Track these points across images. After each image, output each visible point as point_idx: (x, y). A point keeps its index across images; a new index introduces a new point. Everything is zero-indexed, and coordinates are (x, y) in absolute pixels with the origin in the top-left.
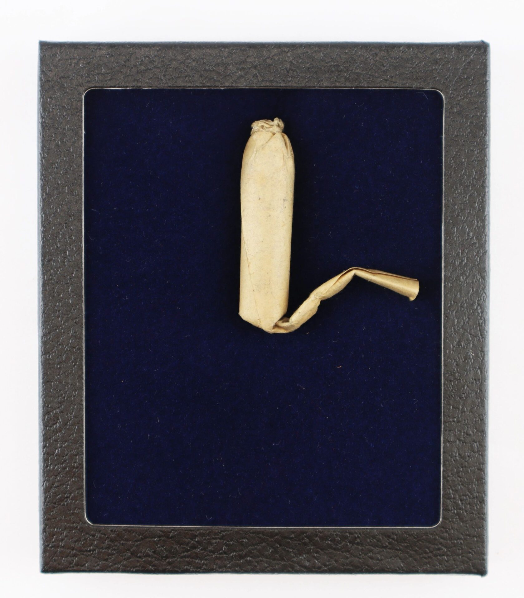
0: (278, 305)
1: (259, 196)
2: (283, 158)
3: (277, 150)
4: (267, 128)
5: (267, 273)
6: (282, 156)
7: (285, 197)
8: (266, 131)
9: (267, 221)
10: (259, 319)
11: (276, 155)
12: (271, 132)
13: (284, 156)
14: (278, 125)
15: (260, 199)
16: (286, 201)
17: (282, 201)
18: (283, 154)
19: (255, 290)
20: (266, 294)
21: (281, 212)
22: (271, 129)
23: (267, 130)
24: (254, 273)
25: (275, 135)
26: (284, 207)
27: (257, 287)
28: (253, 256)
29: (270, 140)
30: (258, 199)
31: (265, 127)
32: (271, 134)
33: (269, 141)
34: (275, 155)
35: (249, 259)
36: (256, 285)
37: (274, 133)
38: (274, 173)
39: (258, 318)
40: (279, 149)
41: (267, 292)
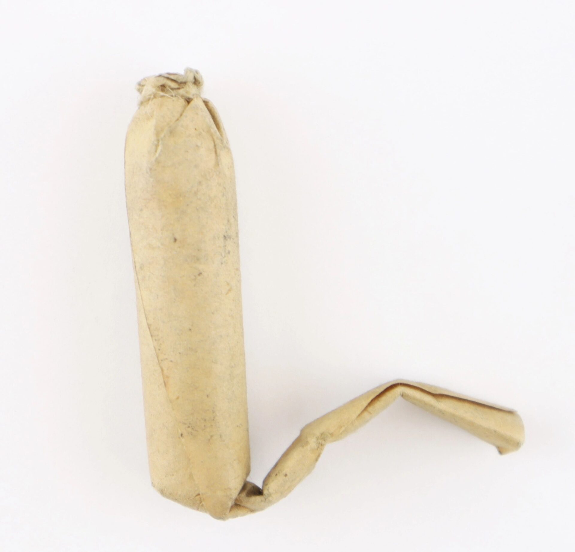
0: (235, 460)
1: (173, 234)
2: (214, 150)
3: (200, 134)
4: (172, 89)
5: (208, 396)
6: (212, 146)
7: (226, 232)
8: (172, 96)
9: (195, 286)
10: (199, 494)
11: (199, 144)
12: (182, 96)
13: (215, 146)
14: (194, 81)
15: (175, 240)
16: (228, 240)
17: (222, 239)
18: (214, 142)
19: (185, 434)
20: (209, 440)
21: (222, 263)
22: (181, 91)
23: (173, 93)
24: (178, 398)
25: (192, 103)
26: (227, 252)
27: (189, 427)
28: (171, 361)
29: (184, 114)
30: (172, 240)
31: (169, 87)
32: (182, 102)
33: (181, 115)
34: (197, 146)
35: (165, 369)
36: (185, 424)
37: (189, 98)
38: (200, 183)
39: (197, 493)
40: (203, 131)
41: (212, 436)
